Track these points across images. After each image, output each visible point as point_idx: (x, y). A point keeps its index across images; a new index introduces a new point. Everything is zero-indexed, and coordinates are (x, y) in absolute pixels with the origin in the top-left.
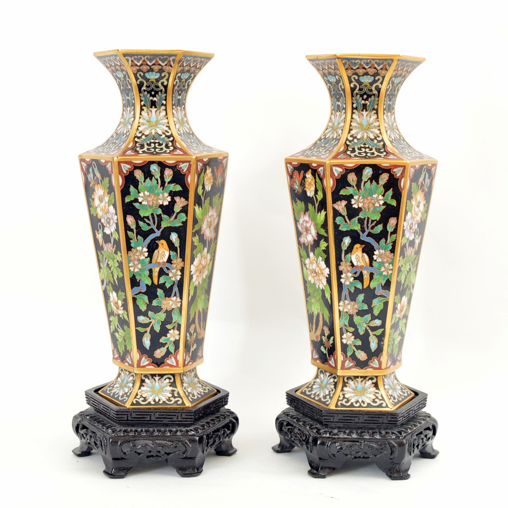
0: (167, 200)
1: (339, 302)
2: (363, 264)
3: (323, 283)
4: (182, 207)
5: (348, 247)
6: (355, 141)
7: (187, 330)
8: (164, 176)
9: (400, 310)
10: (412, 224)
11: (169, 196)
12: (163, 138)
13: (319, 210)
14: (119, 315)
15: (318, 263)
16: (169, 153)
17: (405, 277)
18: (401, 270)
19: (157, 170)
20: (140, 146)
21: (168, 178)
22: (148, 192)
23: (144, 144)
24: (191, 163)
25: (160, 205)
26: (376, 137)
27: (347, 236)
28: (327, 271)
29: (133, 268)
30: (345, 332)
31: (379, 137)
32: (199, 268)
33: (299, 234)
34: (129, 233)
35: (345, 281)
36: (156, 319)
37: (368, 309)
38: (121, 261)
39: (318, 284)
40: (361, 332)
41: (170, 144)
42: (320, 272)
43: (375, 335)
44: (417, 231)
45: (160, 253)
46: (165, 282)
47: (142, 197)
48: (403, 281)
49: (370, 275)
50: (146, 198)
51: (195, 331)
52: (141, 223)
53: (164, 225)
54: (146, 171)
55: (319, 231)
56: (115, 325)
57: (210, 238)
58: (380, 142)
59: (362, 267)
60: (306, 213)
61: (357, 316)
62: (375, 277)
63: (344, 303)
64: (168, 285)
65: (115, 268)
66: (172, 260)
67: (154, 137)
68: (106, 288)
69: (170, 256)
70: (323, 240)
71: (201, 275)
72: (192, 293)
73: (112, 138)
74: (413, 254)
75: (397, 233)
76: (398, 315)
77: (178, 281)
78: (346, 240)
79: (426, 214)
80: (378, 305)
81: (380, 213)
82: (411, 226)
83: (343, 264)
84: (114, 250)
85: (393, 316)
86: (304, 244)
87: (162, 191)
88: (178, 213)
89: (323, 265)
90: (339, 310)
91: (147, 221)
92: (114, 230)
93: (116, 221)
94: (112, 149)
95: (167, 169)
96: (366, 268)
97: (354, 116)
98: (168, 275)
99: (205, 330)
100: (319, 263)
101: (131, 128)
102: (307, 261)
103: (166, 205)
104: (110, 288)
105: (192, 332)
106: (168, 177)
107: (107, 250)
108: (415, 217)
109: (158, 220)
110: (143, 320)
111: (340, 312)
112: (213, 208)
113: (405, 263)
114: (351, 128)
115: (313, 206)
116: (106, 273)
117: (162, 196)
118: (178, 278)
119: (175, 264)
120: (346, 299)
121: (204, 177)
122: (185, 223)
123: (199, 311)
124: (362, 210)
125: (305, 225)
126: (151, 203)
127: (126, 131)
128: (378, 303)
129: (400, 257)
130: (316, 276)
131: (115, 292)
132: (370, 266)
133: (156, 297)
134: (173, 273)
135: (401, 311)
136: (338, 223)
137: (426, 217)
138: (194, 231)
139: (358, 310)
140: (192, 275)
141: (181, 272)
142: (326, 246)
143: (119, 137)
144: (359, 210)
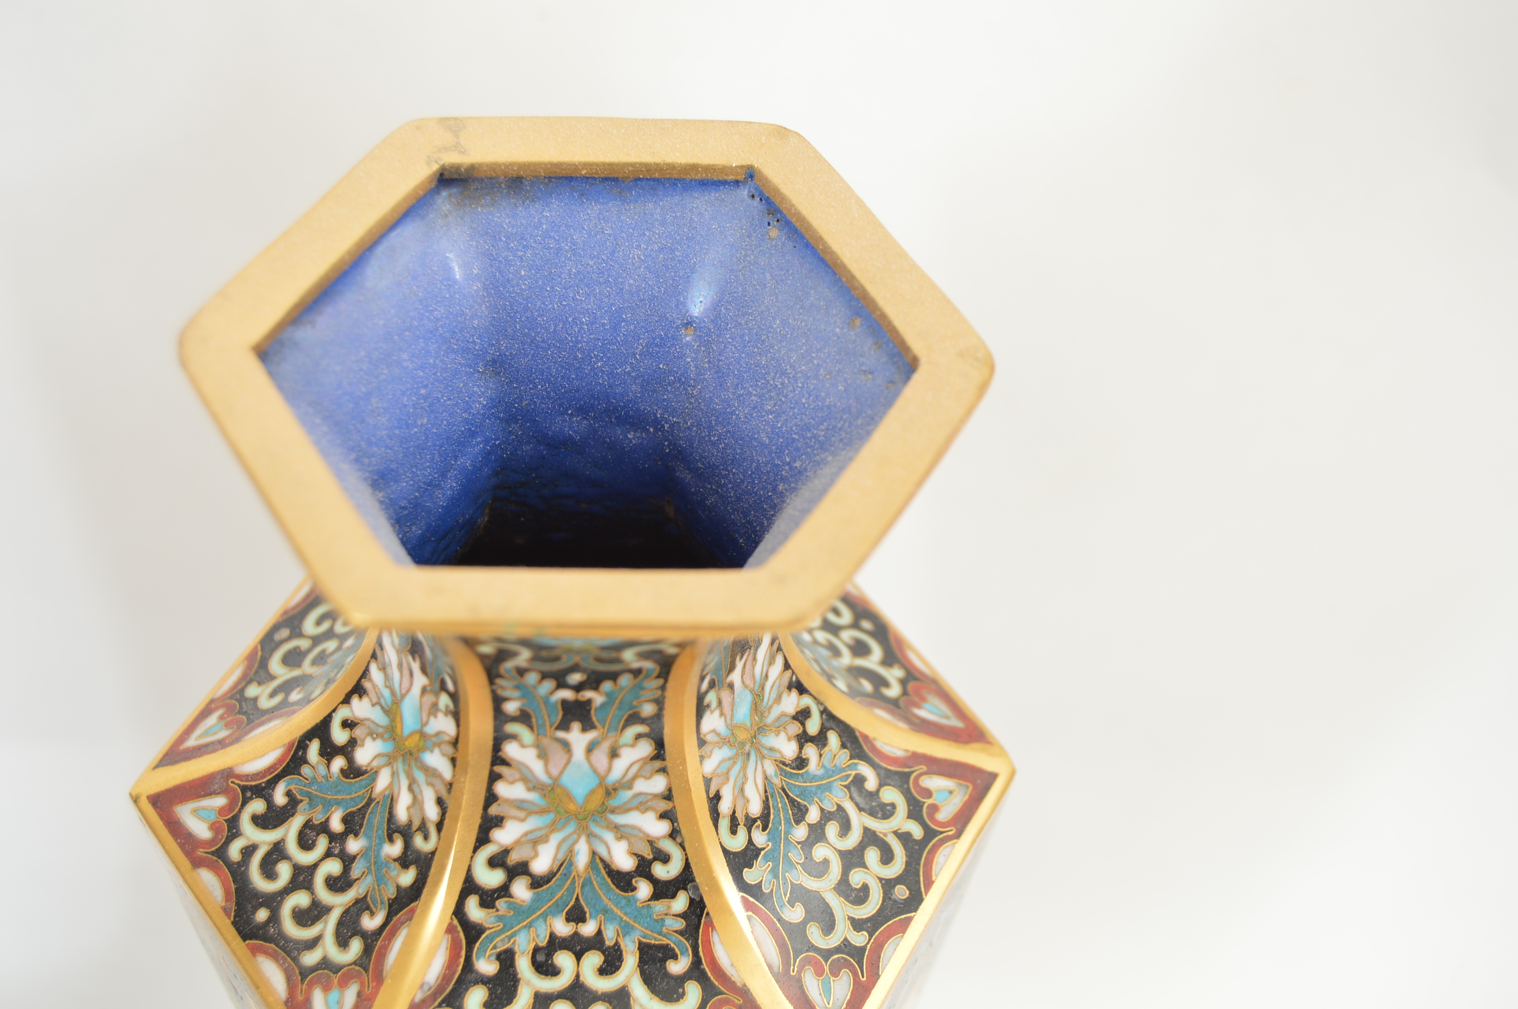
6: (521, 890)
26: (650, 863)
31: (665, 858)
58: (673, 896)
97: (511, 750)
114: (493, 810)
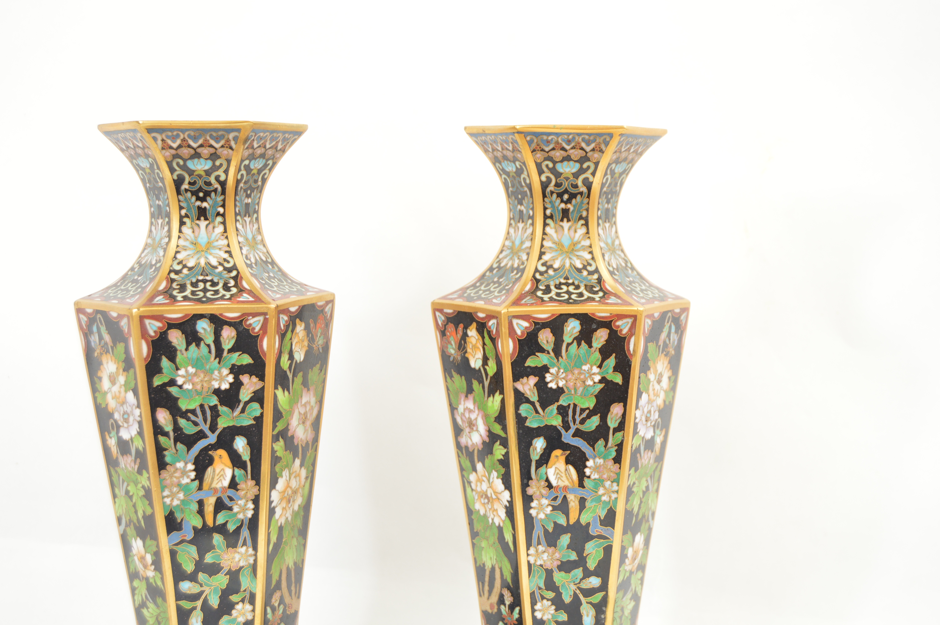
0: (228, 381)
1: (528, 549)
2: (567, 483)
3: (499, 516)
4: (254, 392)
5: (541, 455)
6: (551, 272)
7: (267, 602)
8: (222, 339)
9: (632, 558)
10: (649, 412)
11: (230, 373)
12: (220, 273)
13: (491, 392)
14: (147, 579)
15: (491, 480)
16: (229, 299)
17: (639, 502)
18: (633, 492)
19: (209, 329)
20: (178, 287)
21: (229, 343)
22: (193, 368)
23: (185, 284)
24: (267, 317)
25: (215, 389)
26: (586, 266)
27: (540, 437)
28: (506, 495)
29: (170, 499)
30: (539, 599)
31: (591, 265)
32: (286, 495)
33: (458, 431)
34: (162, 439)
35: (538, 514)
36: (212, 586)
37: (577, 559)
38: (148, 487)
39: (492, 516)
40: (567, 599)
41: (232, 283)
42: (494, 497)
43: (590, 603)
44: (659, 422)
45: (217, 471)
46: (227, 522)
47: (183, 376)
48: (636, 510)
49: (580, 502)
50: (190, 378)
51: (282, 601)
52: (182, 422)
53: (223, 423)
54: (189, 332)
55: (491, 428)
56: (142, 595)
57: (305, 442)
58: (593, 275)
59: (565, 488)
60: (469, 395)
61: (560, 571)
62: (588, 504)
63: (537, 551)
64: (231, 527)
65: (139, 500)
66: (237, 484)
67: (203, 270)
68: (125, 531)
69: (233, 477)
70: (498, 443)
71: (290, 505)
72: (274, 538)
73: (132, 273)
74: (652, 461)
75: (624, 430)
76: (628, 566)
77: (250, 519)
78: (538, 443)
79: (672, 393)
80: (594, 551)
81: (595, 396)
82: (648, 415)
83: (534, 483)
84: (137, 467)
85: (621, 569)
86: (467, 447)
87: (218, 365)
88: (247, 403)
89: (499, 485)
90: (528, 562)
91: (193, 418)
92: (136, 433)
93: (139, 419)
94: (131, 293)
95: (225, 327)
96: (573, 491)
97: (548, 229)
98: (230, 509)
99: (299, 597)
100: (493, 482)
101: (164, 256)
102: (473, 477)
103: (226, 390)
104: (131, 531)
105: (276, 604)
106: (227, 341)
107: (125, 466)
108: (654, 401)
109: (211, 416)
110: (190, 589)
111: (529, 565)
112: (308, 390)
113: (639, 479)
114: (543, 250)
115: (481, 385)
116: (124, 506)
117: (218, 375)
118: (250, 514)
119: (243, 490)
120: (539, 543)
121: (291, 339)
122: (259, 420)
123: (288, 569)
124: (565, 392)
125: (467, 415)
126: (199, 387)
127: (156, 260)
128: (594, 549)
129: (630, 470)
130: (488, 503)
131: (140, 539)
132: (579, 486)
133: (211, 548)
134: (240, 506)
135: (634, 559)
136: (524, 414)
137: (673, 397)
138: (276, 432)
139: (561, 561)
140: (274, 508)
141: (254, 503)
142: (503, 453)
143: (143, 270)
144: (560, 391)
